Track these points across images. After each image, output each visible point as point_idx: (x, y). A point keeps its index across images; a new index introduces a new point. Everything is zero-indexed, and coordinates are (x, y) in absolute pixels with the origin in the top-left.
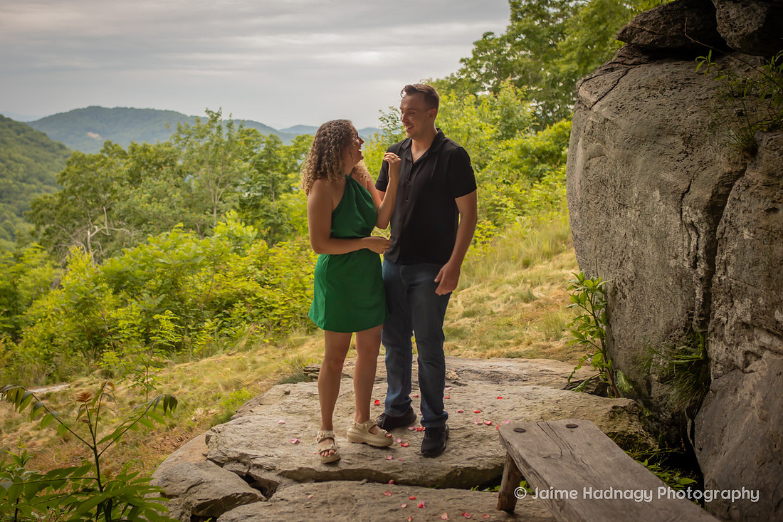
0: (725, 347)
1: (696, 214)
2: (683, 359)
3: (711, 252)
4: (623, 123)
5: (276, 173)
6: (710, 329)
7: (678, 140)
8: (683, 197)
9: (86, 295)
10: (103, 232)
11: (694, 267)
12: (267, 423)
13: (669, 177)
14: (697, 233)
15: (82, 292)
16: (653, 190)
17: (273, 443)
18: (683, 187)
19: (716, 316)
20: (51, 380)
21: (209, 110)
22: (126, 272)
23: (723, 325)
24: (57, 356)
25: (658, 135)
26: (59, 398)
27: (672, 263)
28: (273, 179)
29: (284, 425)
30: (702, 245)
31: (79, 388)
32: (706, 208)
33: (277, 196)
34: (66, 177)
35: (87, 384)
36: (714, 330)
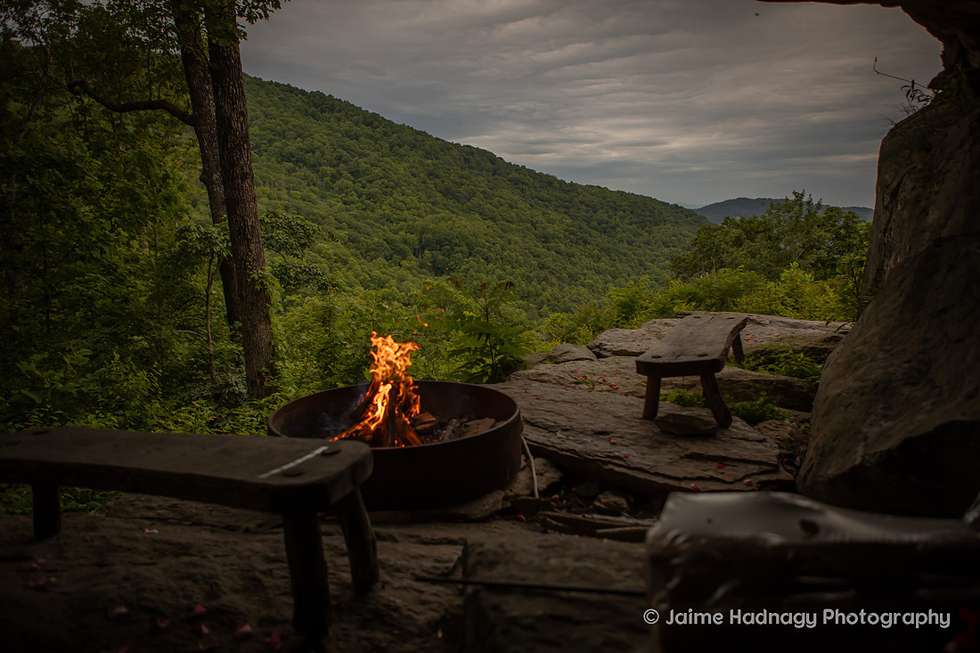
17: (620, 340)
21: (796, 192)
34: (697, 241)
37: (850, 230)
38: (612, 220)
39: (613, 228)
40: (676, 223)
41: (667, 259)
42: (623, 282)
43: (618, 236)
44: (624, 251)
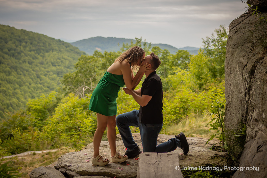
0: (251, 129)
1: (246, 74)
2: (239, 135)
3: (249, 90)
4: (234, 38)
5: (166, 66)
6: (247, 122)
7: (250, 44)
8: (244, 68)
9: (69, 113)
10: (90, 89)
11: (245, 96)
12: (80, 154)
13: (242, 60)
14: (247, 83)
15: (68, 112)
16: (237, 65)
17: (79, 161)
18: (245, 64)
19: (249, 117)
20: (53, 147)
21: (137, 38)
22: (87, 104)
23: (250, 120)
24: (56, 137)
25: (244, 43)
26: (53, 154)
27: (240, 95)
28: (165, 69)
29: (86, 155)
30: (247, 87)
31: (62, 151)
32: (249, 72)
33: (166, 76)
34: (78, 65)
35: (65, 149)
36: (248, 122)
37: (165, 60)
38: (18, 48)
39: (19, 53)
40: (60, 51)
41: (54, 73)
42: (26, 88)
43: (23, 59)
44: (26, 68)
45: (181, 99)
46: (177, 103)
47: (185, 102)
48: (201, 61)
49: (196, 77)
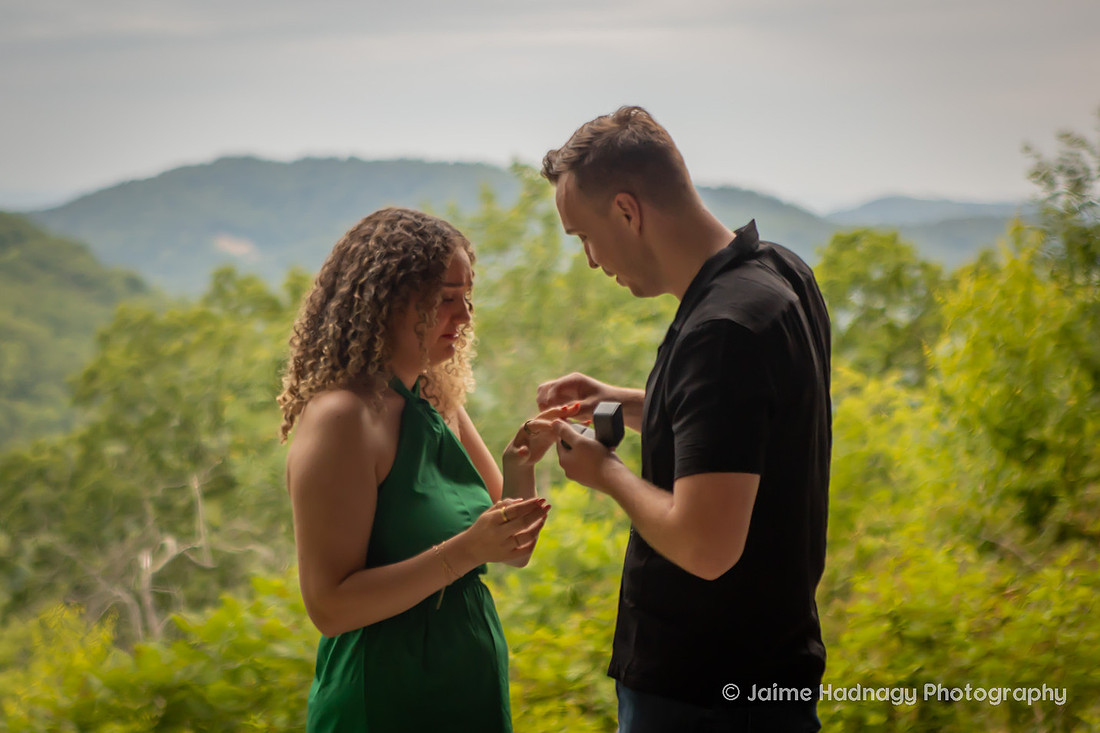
45: (895, 618)
46: (864, 655)
47: (927, 644)
48: (1028, 320)
49: (996, 444)
